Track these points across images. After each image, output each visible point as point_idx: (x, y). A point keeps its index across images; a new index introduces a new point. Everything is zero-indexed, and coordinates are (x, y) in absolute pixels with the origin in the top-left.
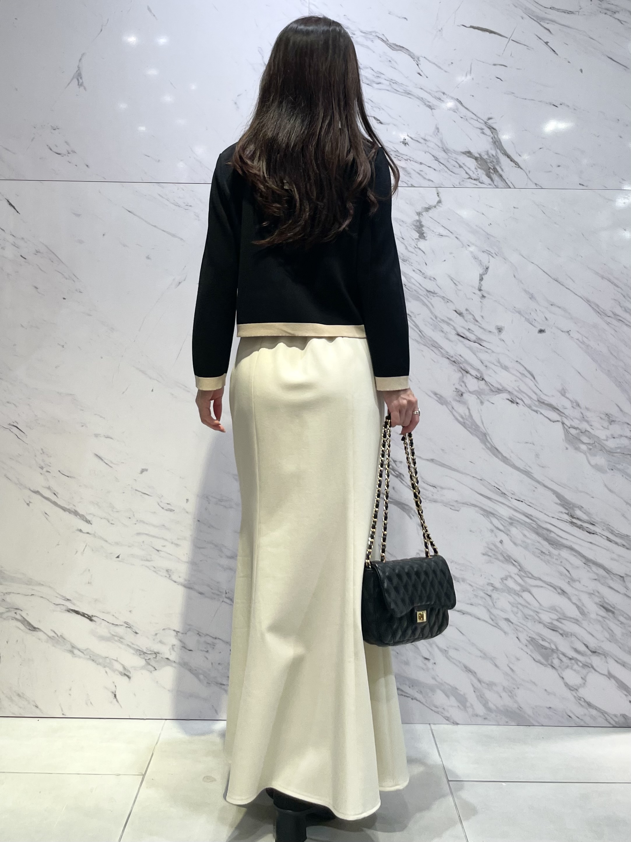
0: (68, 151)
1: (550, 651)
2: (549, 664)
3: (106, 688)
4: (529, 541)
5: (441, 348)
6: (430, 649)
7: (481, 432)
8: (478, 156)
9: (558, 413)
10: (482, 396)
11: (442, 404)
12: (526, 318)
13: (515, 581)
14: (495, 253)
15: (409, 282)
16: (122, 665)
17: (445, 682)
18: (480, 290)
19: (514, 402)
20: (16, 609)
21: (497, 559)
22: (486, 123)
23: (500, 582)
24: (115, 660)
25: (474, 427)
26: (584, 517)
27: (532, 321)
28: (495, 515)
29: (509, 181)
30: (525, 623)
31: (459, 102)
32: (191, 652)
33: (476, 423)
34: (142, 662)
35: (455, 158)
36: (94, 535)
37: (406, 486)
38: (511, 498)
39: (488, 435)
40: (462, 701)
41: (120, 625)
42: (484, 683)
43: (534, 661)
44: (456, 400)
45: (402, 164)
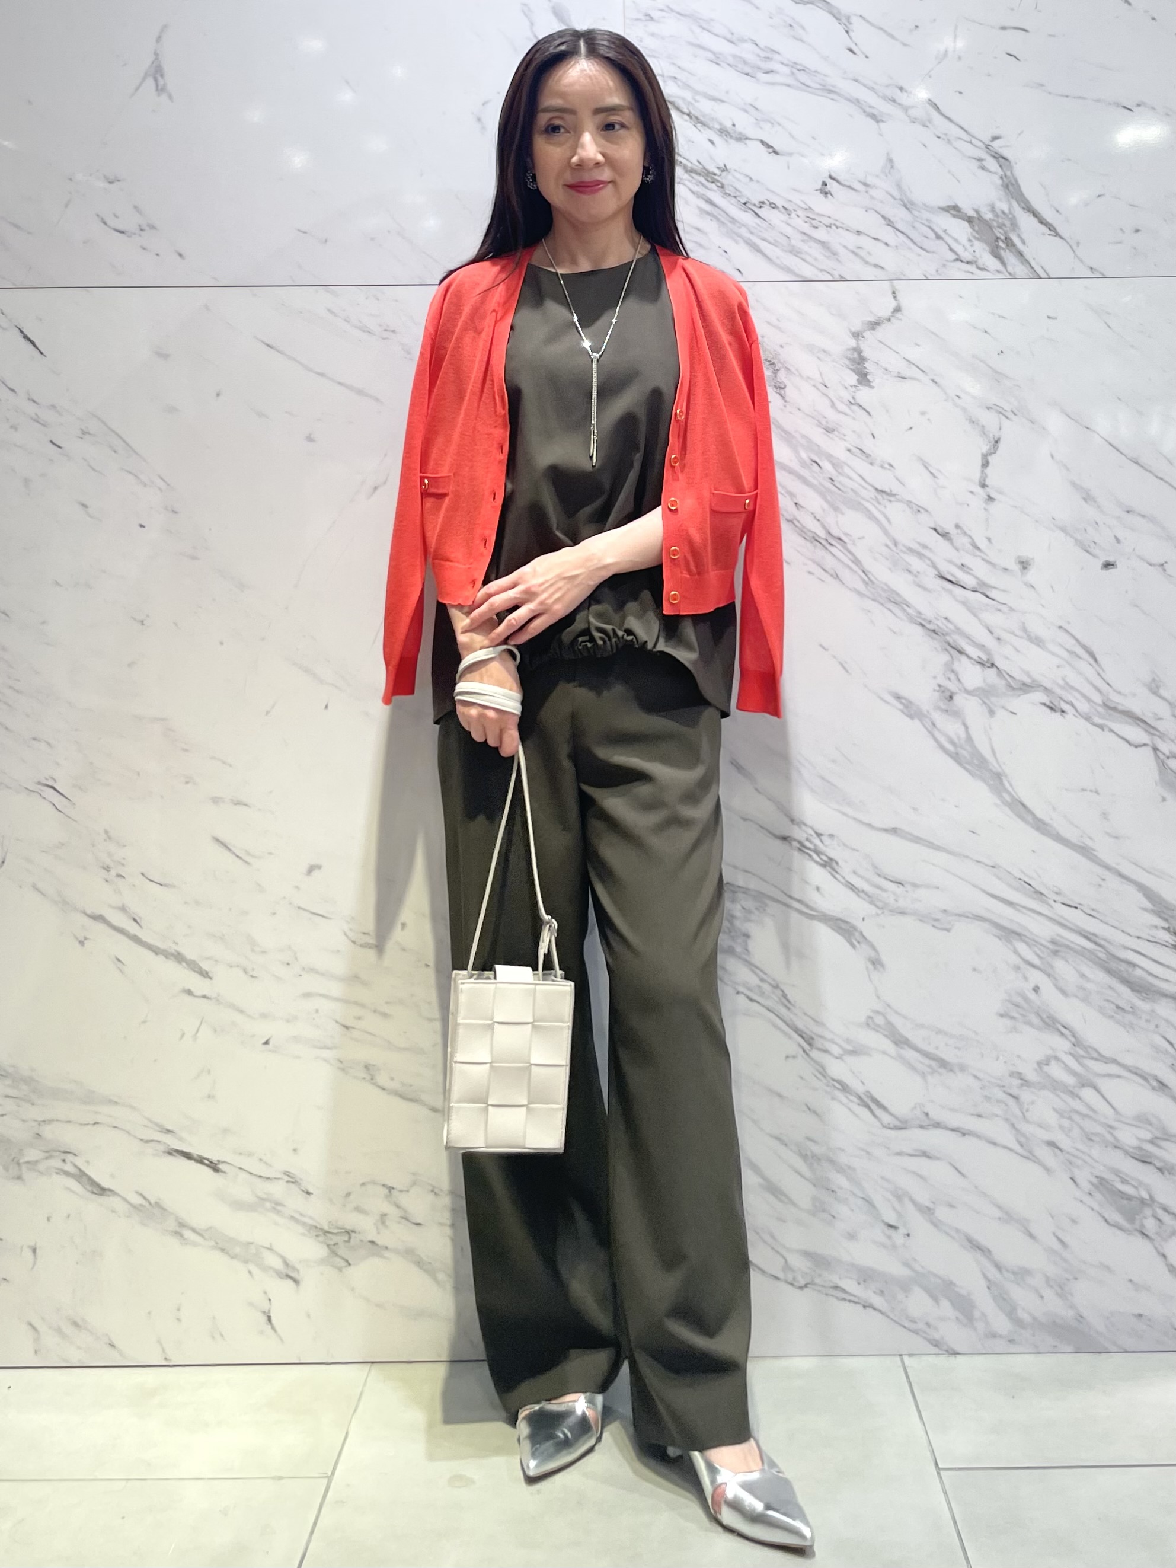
0: (140, 226)
1: (1138, 1202)
2: (1136, 1230)
3: (251, 1304)
4: (1089, 986)
5: (908, 606)
6: (897, 1206)
7: (991, 771)
8: (972, 213)
9: (1146, 731)
10: (993, 699)
11: (911, 717)
12: (1076, 540)
13: (1067, 1067)
14: (1012, 411)
15: (839, 473)
16: (282, 1257)
17: (930, 1272)
18: (983, 486)
19: (1057, 709)
20: (66, 1152)
21: (1029, 1023)
22: (987, 147)
23: (1036, 1070)
24: (268, 1249)
25: (976, 762)
27: (1089, 546)
28: (1023, 938)
29: (1037, 263)
30: (1086, 1150)
31: (933, 107)
32: (418, 1227)
33: (980, 753)
34: (324, 1252)
35: (927, 220)
36: (218, 1000)
37: (842, 883)
38: (1055, 901)
39: (1006, 776)
40: (965, 1308)
41: (275, 1178)
42: (1007, 1271)
43: (1105, 1224)
44: (939, 708)
45: (821, 234)
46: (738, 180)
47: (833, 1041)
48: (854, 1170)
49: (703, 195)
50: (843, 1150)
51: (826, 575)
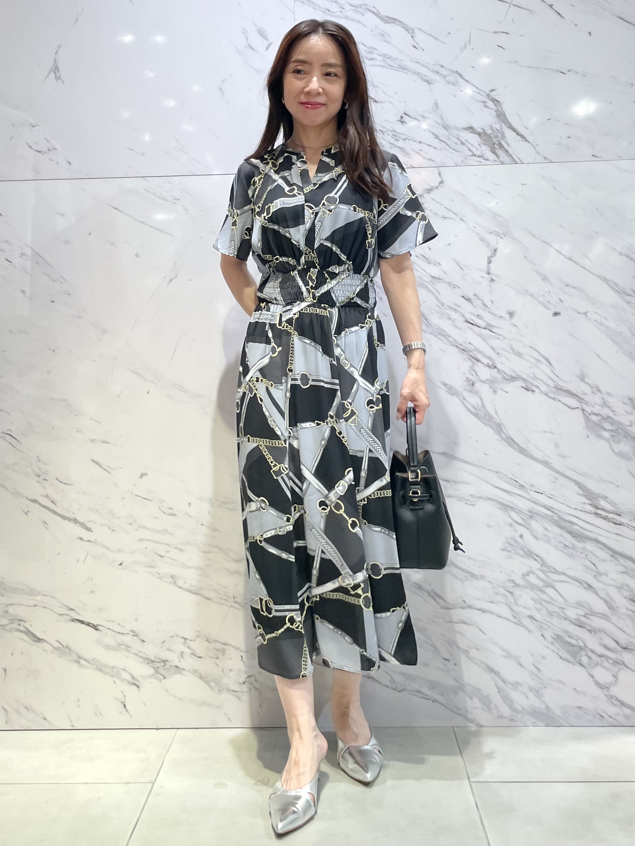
0: (48, 148)
1: (578, 648)
2: (577, 662)
3: (115, 698)
4: (550, 535)
5: (450, 337)
6: (450, 649)
7: (495, 422)
8: (482, 131)
9: (578, 401)
10: (495, 385)
11: (453, 395)
12: (539, 301)
13: (538, 577)
14: (503, 234)
16: (131, 674)
17: (468, 684)
18: (489, 273)
19: (530, 390)
20: (20, 620)
21: (518, 554)
22: (488, 95)
23: (522, 579)
24: (123, 669)
25: (487, 418)
26: (609, 507)
27: (546, 304)
28: (514, 509)
29: (516, 156)
30: (550, 620)
31: (459, 75)
32: (200, 659)
33: (489, 413)
34: (152, 671)
35: (457, 135)
36: (96, 543)
38: (531, 490)
39: (503, 425)
40: (486, 702)
41: (127, 634)
42: (509, 683)
43: (560, 659)
44: (467, 390)
45: (400, 144)
48: (427, 630)
50: (421, 620)
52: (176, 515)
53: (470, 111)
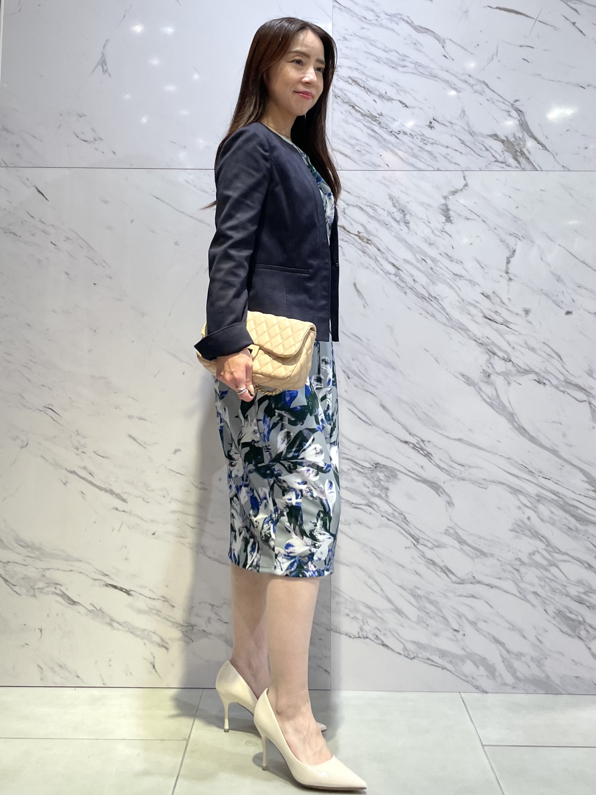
0: (94, 138)
1: (577, 622)
2: (576, 635)
3: (145, 659)
4: (555, 517)
5: (468, 331)
6: (459, 621)
7: (509, 412)
8: (505, 139)
9: (585, 394)
10: (510, 377)
11: (470, 385)
12: (552, 300)
13: (543, 556)
14: (522, 236)
15: (435, 265)
16: (160, 637)
17: (475, 653)
18: (507, 273)
19: (541, 382)
20: (56, 584)
21: (526, 535)
22: (512, 105)
23: (528, 557)
24: (153, 632)
25: (501, 407)
27: (560, 303)
28: (523, 493)
29: (536, 163)
30: (552, 596)
31: (486, 85)
32: (226, 624)
33: (503, 403)
34: (180, 635)
35: (481, 141)
36: (131, 513)
37: (434, 465)
38: (538, 476)
39: (516, 414)
40: (491, 670)
41: (157, 599)
42: (512, 653)
43: (561, 632)
44: (483, 381)
45: (429, 147)
46: (388, 120)
47: (428, 541)
48: (438, 603)
49: (370, 127)
50: (433, 593)
51: (428, 315)
52: (207, 489)
53: (495, 119)
